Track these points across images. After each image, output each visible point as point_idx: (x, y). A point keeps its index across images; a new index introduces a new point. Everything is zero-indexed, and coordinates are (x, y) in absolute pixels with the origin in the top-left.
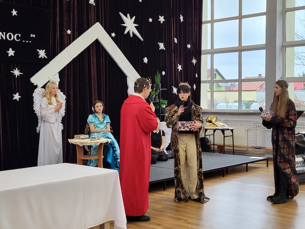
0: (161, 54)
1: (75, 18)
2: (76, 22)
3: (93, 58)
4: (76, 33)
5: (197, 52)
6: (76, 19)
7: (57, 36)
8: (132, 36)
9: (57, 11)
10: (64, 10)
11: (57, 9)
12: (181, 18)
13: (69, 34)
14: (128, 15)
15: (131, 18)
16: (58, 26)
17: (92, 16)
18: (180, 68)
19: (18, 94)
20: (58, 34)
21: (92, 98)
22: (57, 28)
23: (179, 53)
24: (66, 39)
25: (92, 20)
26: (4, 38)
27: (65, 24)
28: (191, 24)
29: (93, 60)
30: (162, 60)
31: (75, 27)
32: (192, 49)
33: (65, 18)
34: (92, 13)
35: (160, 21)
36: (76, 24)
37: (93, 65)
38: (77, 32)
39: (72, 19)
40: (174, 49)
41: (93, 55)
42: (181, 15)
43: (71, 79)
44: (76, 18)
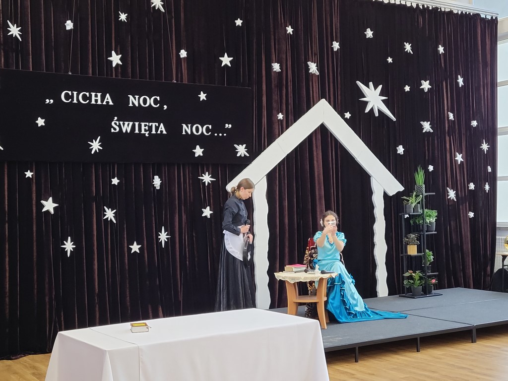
0: (426, 139)
1: (289, 96)
2: (291, 101)
3: (317, 151)
4: (291, 117)
5: (490, 132)
6: (291, 97)
7: (263, 123)
8: (377, 114)
9: (263, 89)
10: (273, 86)
11: (262, 85)
12: (461, 81)
13: (280, 119)
14: (371, 84)
15: (375, 88)
16: (264, 109)
17: (314, 90)
18: (459, 158)
19: (208, 208)
20: (265, 120)
21: (316, 211)
22: (263, 112)
23: (457, 135)
24: (277, 127)
25: (315, 96)
26: (189, 132)
27: (274, 105)
28: (478, 89)
29: (317, 154)
30: (428, 148)
31: (290, 109)
32: (481, 127)
33: (275, 97)
34: (314, 86)
35: (423, 89)
36: (291, 104)
37: (317, 161)
38: (292, 115)
39: (284, 97)
40: (448, 130)
41: (317, 147)
42: (459, 76)
43: (285, 183)
44: (291, 95)
